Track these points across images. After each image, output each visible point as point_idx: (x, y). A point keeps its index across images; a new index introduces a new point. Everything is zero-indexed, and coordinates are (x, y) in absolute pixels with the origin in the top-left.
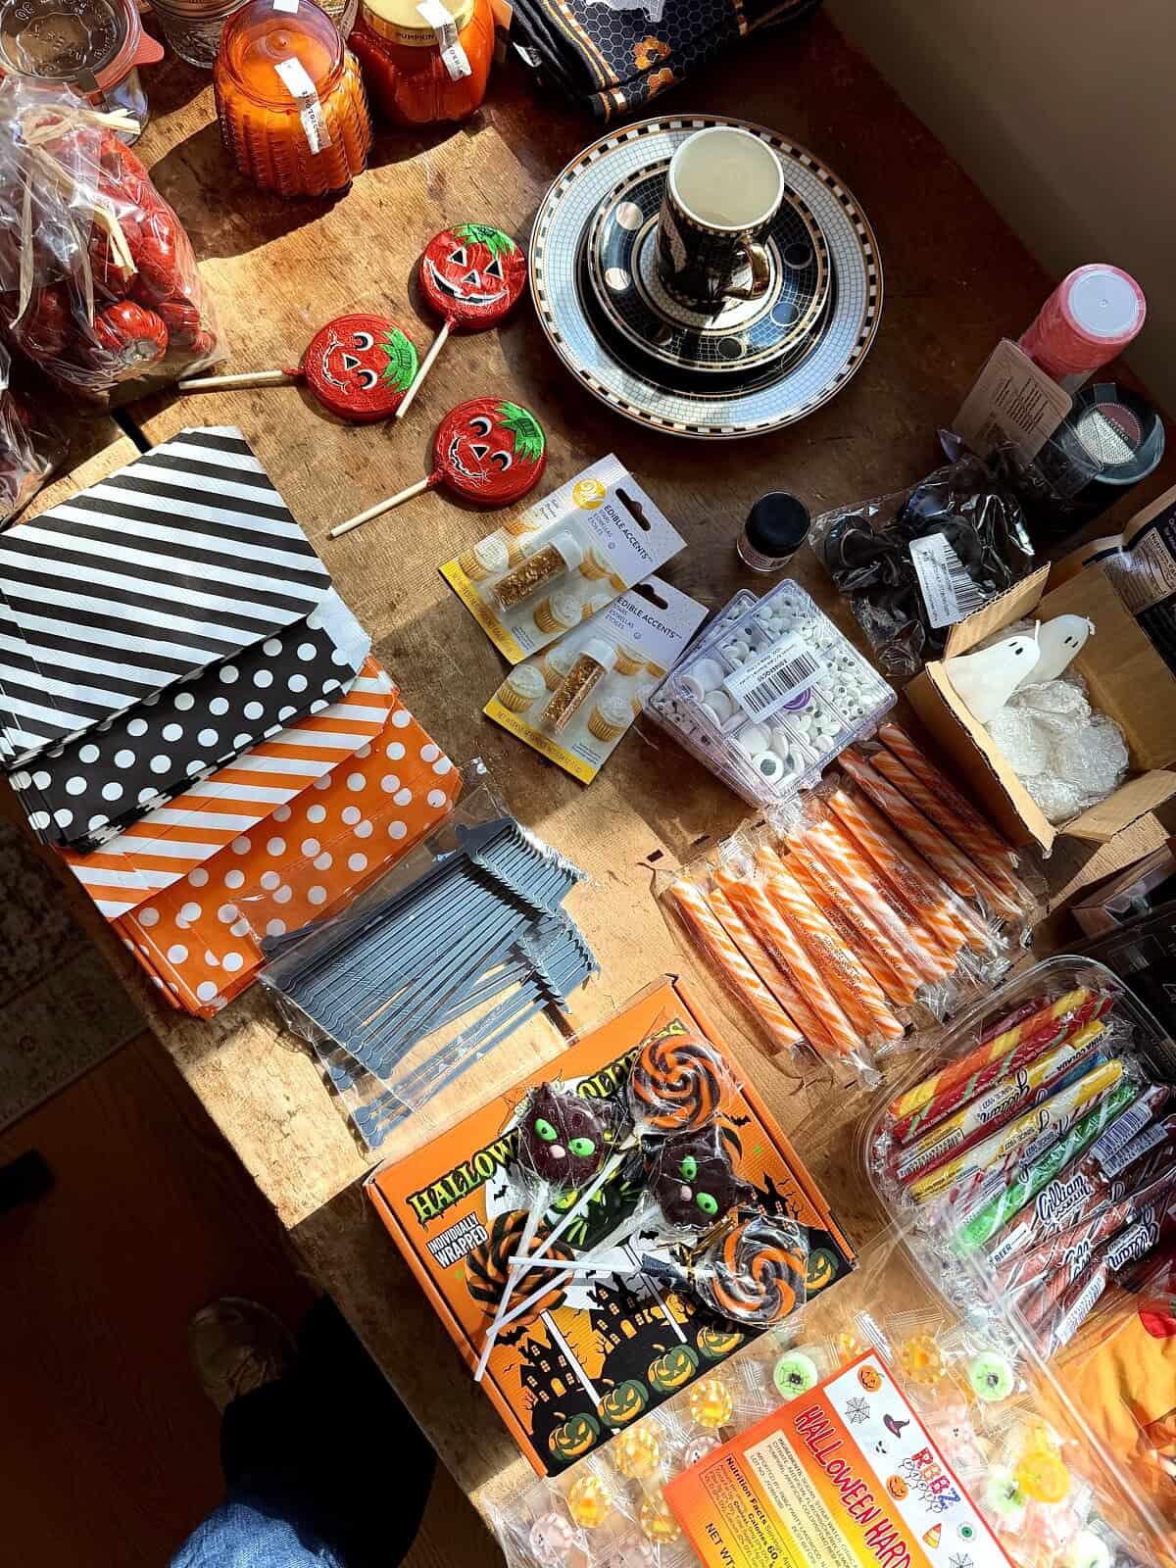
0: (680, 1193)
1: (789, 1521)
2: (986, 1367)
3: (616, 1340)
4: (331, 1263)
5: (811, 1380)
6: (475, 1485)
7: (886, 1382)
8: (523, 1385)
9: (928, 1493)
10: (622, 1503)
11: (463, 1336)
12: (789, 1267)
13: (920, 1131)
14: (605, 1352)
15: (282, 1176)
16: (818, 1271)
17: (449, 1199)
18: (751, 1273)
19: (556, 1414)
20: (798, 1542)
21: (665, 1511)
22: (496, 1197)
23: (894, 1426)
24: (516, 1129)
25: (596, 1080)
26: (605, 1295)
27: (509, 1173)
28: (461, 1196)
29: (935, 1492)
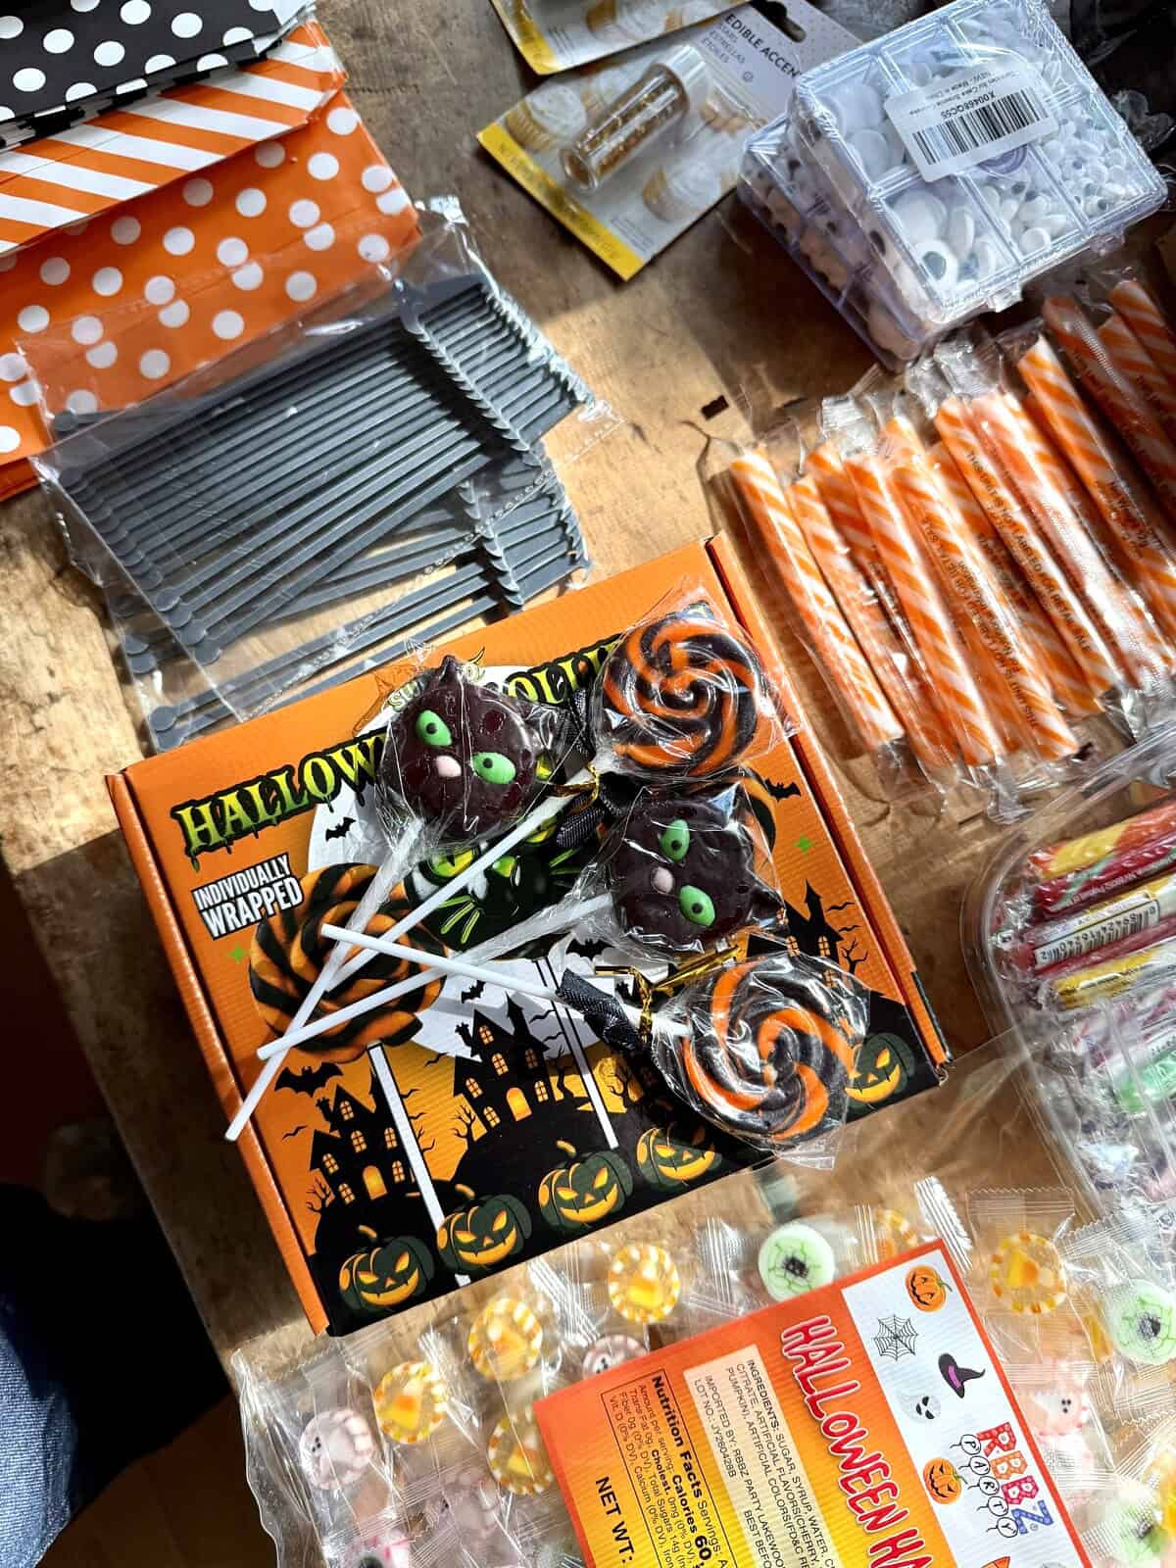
0: (652, 876)
1: (742, 1502)
2: (1143, 1302)
3: (494, 1119)
4: (70, 942)
5: (824, 1273)
6: (234, 1342)
7: (954, 1296)
8: (313, 1167)
9: (996, 1501)
10: (463, 1417)
11: (224, 1060)
12: (826, 1047)
13: (1085, 896)
14: (469, 1136)
15: (19, 790)
16: (876, 1072)
17: (247, 822)
18: (755, 1038)
19: (362, 1228)
20: (751, 1539)
21: (531, 1441)
22: (330, 834)
23: (956, 1376)
24: (383, 730)
25: (541, 676)
26: (487, 1037)
27: (360, 800)
28: (268, 823)
29: (1009, 1500)
